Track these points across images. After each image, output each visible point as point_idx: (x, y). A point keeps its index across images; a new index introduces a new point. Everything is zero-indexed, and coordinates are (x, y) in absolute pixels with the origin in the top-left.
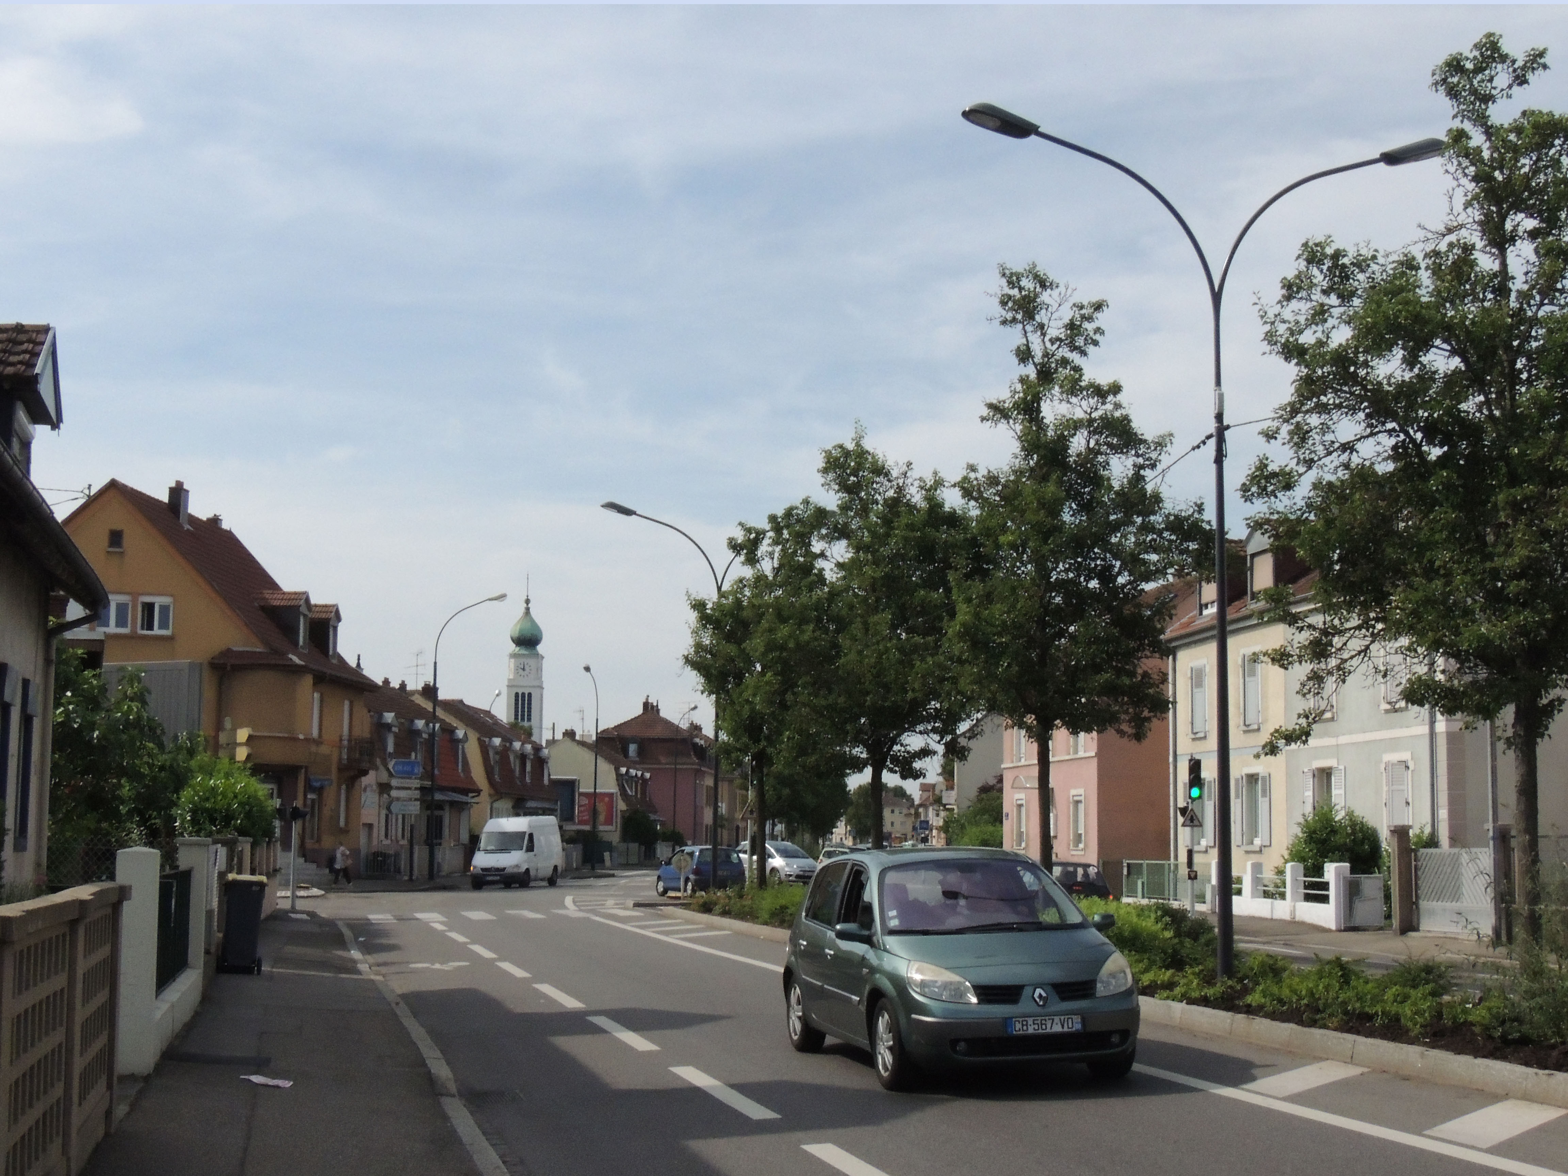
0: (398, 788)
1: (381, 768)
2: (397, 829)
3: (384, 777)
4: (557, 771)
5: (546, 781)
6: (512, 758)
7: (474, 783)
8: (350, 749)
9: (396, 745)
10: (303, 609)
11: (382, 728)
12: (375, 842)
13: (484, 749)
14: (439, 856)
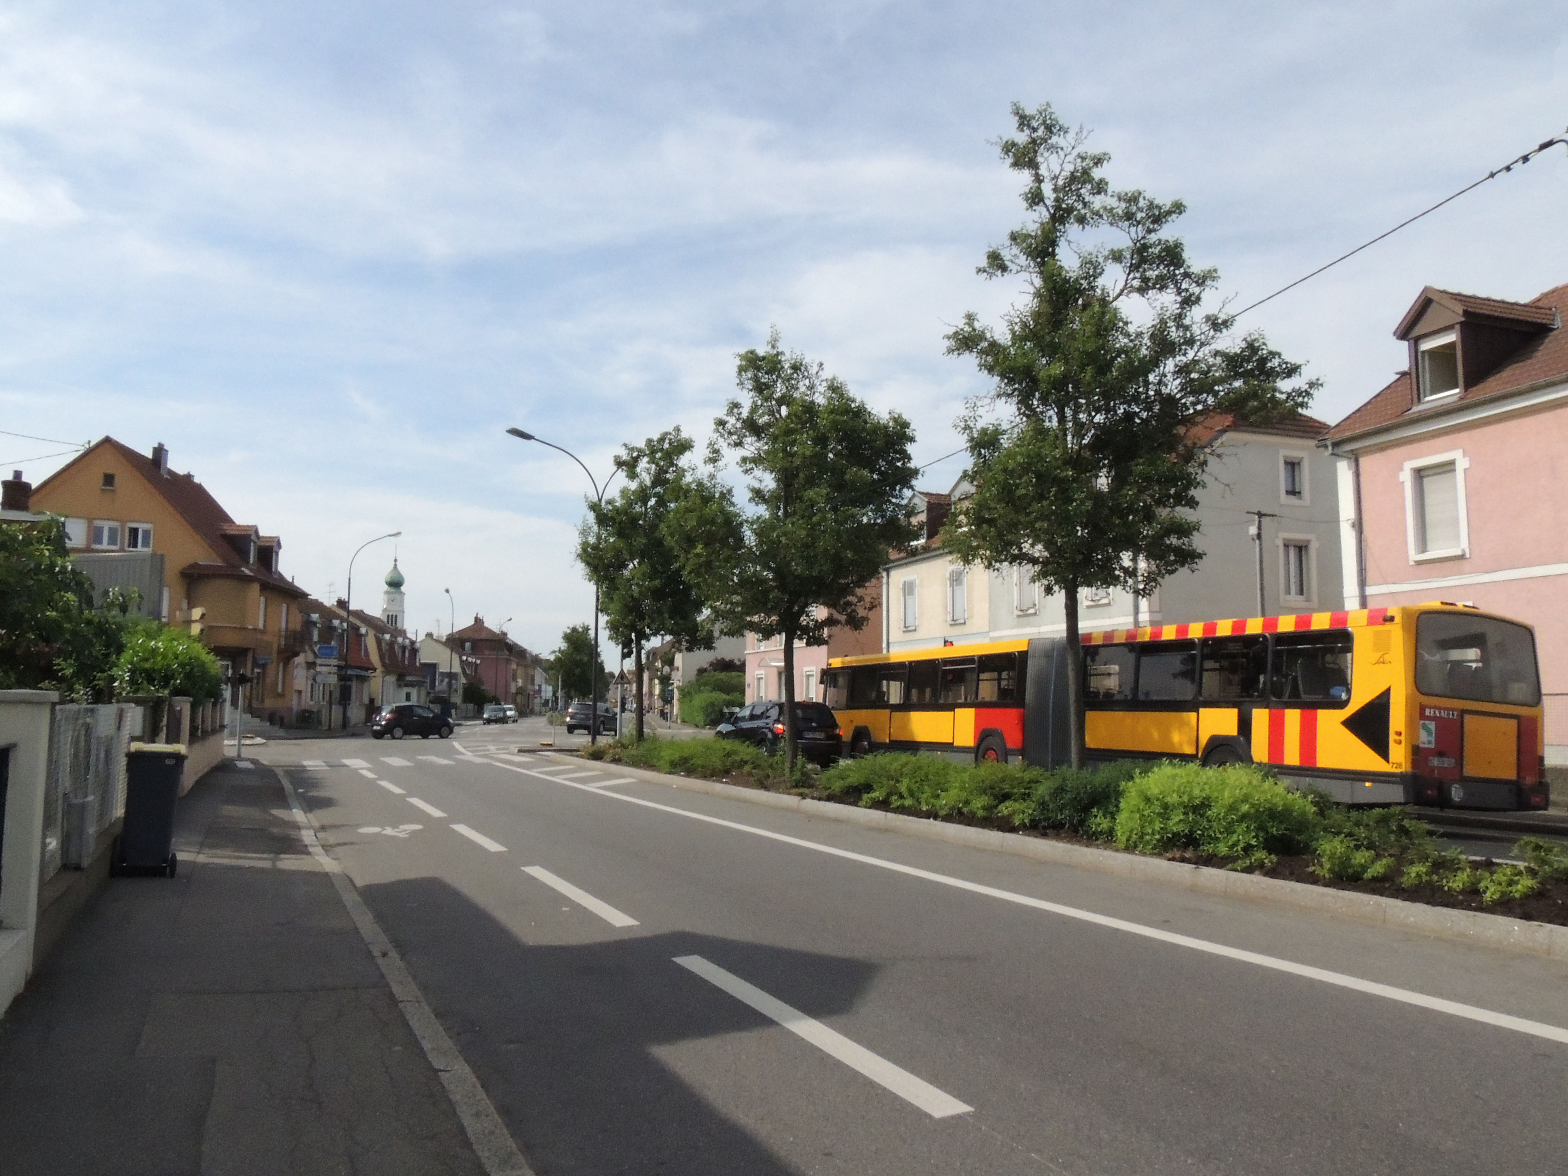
0: (320, 665)
1: (309, 652)
2: (319, 692)
3: (311, 658)
4: (424, 658)
5: (418, 664)
6: (396, 647)
7: (372, 664)
8: (286, 638)
9: (320, 635)
10: (253, 537)
11: (309, 624)
12: (303, 703)
13: (379, 641)
14: (349, 714)
